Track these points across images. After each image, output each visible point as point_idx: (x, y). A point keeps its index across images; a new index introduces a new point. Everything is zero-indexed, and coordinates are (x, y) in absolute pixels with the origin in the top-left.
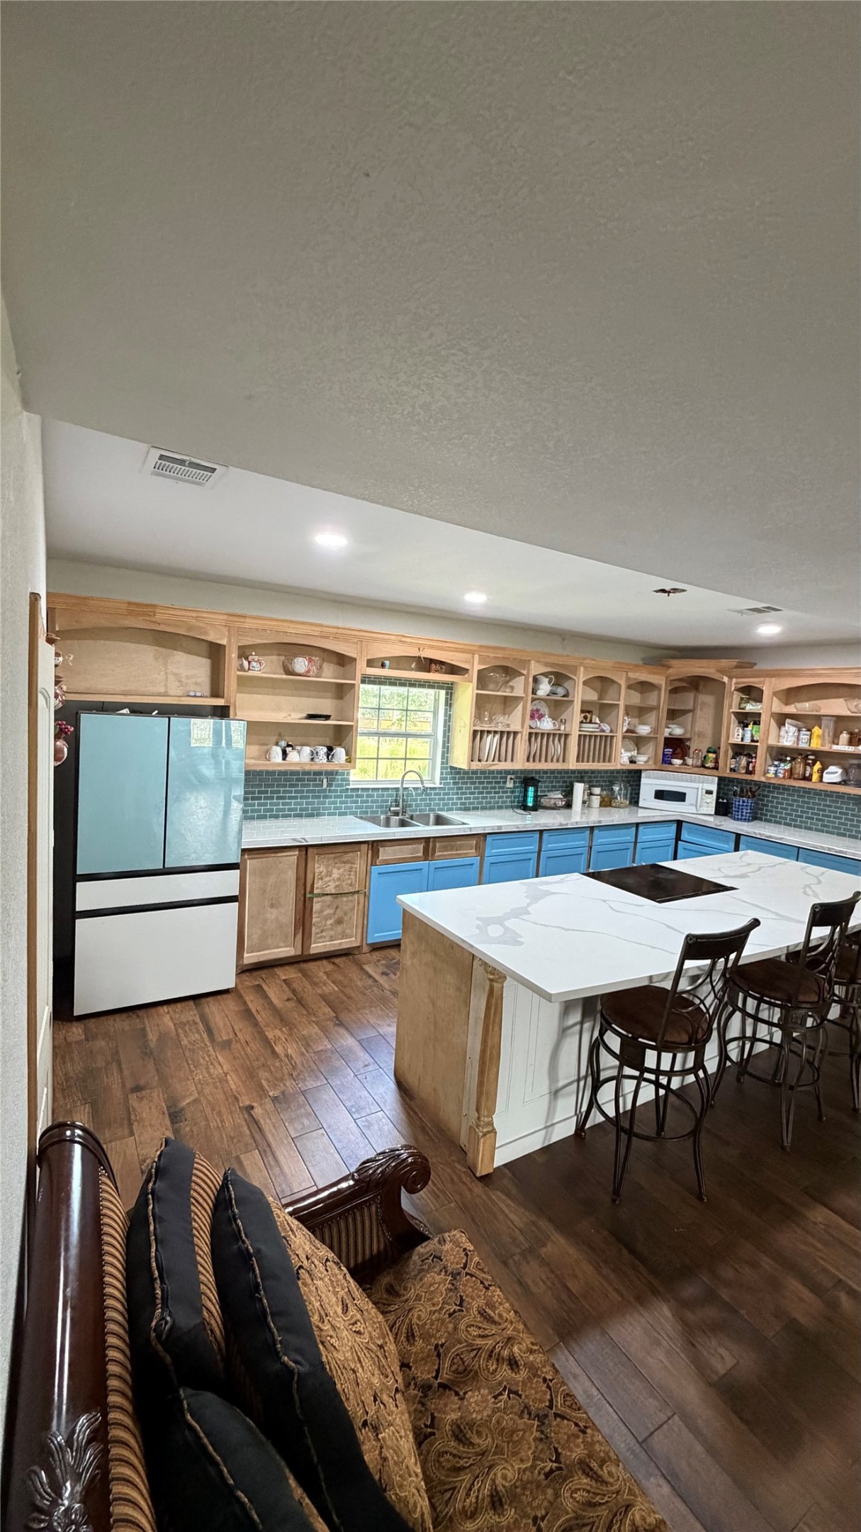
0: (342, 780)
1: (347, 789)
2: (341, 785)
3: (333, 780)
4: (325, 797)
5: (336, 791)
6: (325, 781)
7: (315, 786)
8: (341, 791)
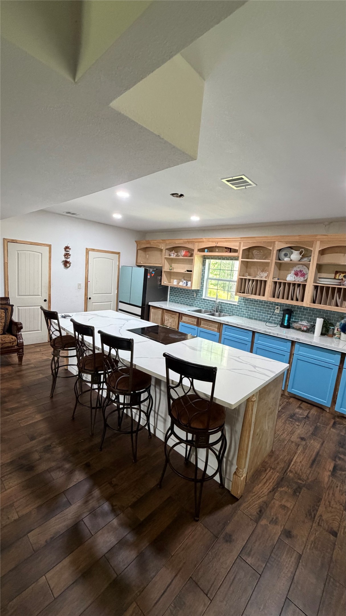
0: (200, 295)
1: (202, 299)
2: (200, 297)
3: (197, 294)
4: (195, 300)
5: (198, 299)
6: (195, 294)
7: (192, 295)
8: (200, 299)
